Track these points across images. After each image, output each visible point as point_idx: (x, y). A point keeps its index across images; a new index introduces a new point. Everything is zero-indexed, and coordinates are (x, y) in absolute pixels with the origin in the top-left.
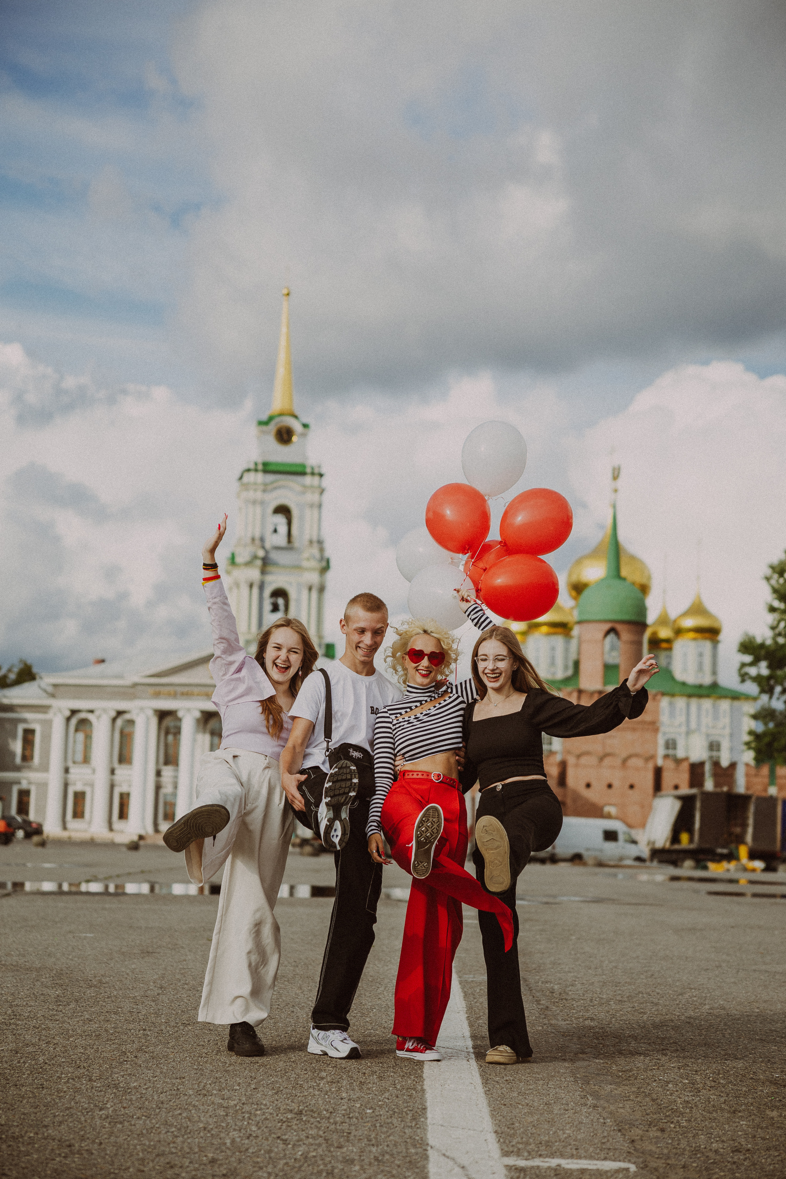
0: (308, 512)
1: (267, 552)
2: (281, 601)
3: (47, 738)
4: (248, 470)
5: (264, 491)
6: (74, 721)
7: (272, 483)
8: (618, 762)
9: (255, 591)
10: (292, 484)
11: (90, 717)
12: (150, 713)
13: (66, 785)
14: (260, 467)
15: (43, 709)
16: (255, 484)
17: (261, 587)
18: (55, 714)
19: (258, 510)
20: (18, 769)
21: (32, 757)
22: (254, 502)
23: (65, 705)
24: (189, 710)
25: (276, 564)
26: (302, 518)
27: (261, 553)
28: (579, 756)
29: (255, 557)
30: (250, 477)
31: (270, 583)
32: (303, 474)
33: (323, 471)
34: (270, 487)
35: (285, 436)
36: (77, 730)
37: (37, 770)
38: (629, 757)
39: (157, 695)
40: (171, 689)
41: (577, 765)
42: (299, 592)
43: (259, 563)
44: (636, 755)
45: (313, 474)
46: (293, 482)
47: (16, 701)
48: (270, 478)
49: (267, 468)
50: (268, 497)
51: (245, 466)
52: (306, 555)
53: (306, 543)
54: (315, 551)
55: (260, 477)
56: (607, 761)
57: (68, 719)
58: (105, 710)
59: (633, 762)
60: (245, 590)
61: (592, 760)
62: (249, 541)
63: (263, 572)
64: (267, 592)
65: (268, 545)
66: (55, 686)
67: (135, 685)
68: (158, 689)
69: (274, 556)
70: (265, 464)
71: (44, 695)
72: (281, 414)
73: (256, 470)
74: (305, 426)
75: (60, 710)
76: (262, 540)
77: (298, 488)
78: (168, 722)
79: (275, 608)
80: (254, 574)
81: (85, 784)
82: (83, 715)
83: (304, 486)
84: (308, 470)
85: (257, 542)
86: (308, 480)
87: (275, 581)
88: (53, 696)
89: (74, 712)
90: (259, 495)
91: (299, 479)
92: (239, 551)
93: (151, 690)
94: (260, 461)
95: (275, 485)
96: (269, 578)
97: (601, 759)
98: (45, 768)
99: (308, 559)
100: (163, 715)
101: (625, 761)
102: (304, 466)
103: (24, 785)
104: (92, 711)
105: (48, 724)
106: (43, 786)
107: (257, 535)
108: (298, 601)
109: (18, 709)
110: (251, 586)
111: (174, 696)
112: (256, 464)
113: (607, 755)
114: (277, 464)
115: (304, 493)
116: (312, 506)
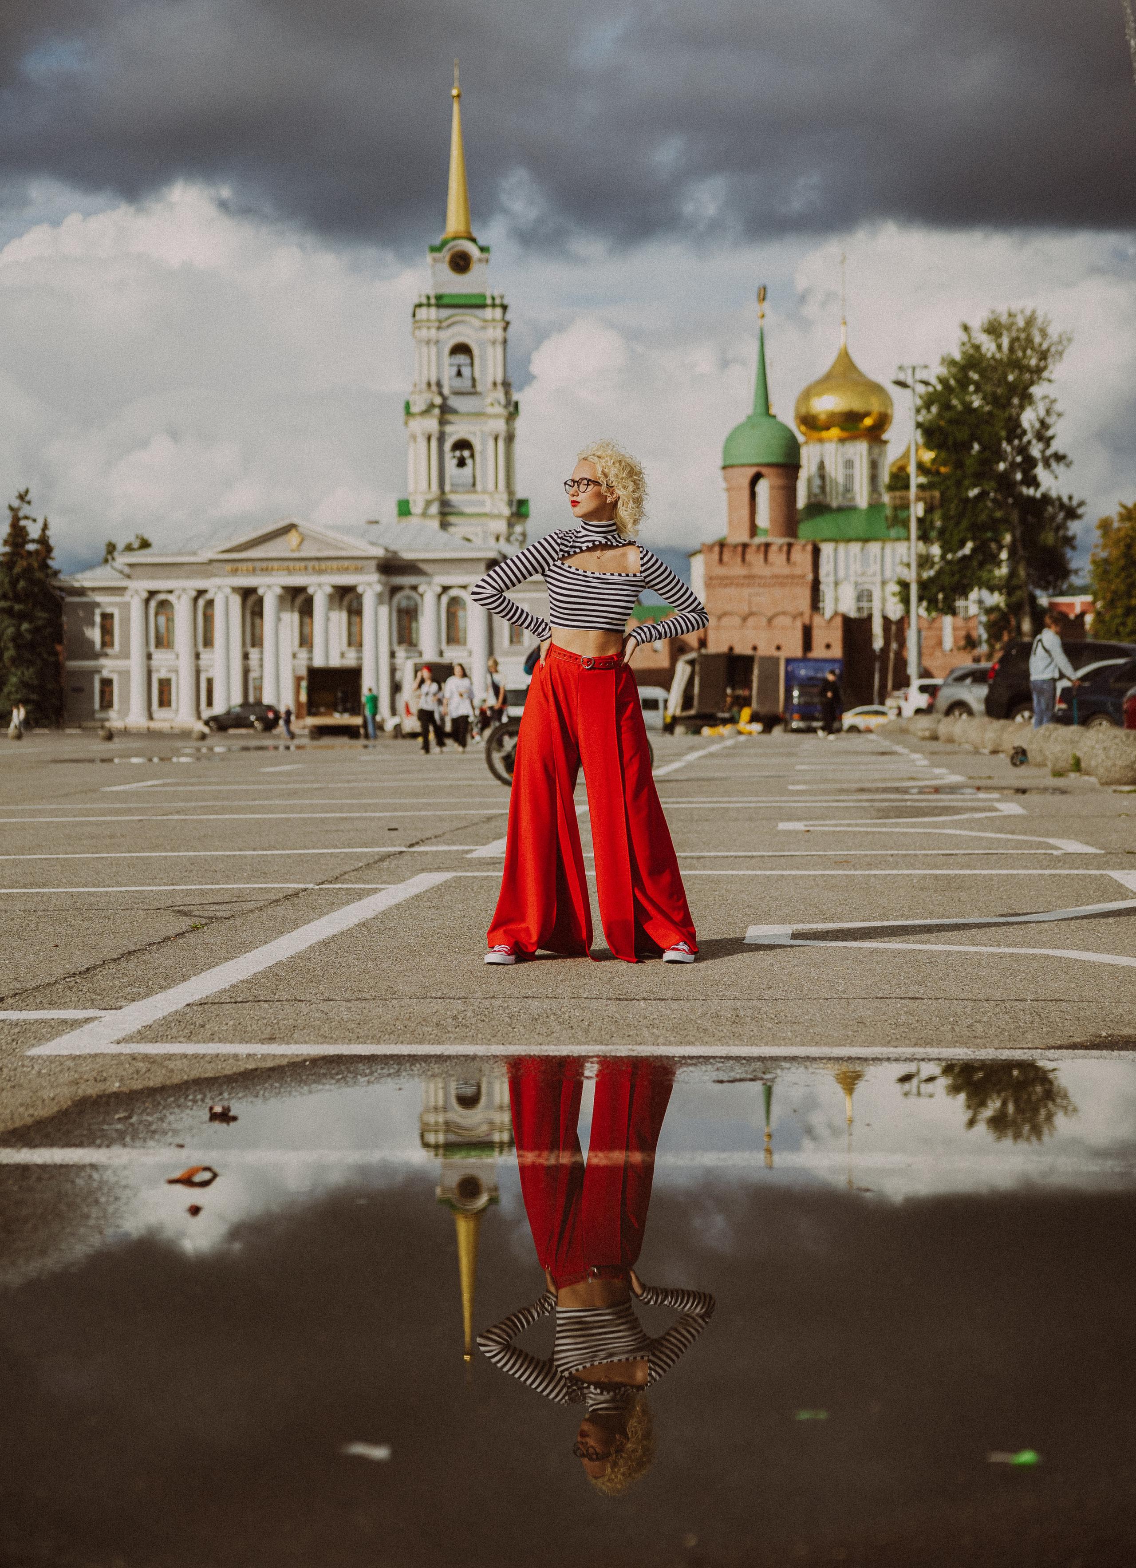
0: (490, 349)
1: (445, 399)
2: (466, 453)
3: (126, 622)
4: (420, 305)
5: (439, 328)
6: (153, 604)
7: (447, 319)
8: (764, 621)
9: (434, 443)
10: (467, 318)
11: (171, 598)
12: (228, 591)
13: (149, 673)
14: (433, 301)
15: (119, 590)
16: (428, 320)
17: (441, 439)
18: (132, 596)
19: (433, 349)
20: (96, 656)
21: (112, 645)
22: (428, 342)
23: (141, 585)
24: (269, 587)
25: (455, 412)
26: (483, 357)
27: (438, 401)
28: (720, 618)
29: (432, 406)
30: (423, 313)
31: (451, 434)
32: (483, 306)
33: (505, 302)
34: (444, 324)
35: (462, 263)
36: (157, 614)
37: (117, 657)
38: (776, 615)
39: (235, 572)
40: (250, 565)
42: (484, 443)
43: (437, 411)
44: (784, 613)
45: (494, 306)
46: (472, 318)
47: (87, 584)
48: (445, 313)
49: (440, 302)
50: (443, 335)
51: (417, 301)
52: (489, 400)
53: (490, 385)
54: (500, 394)
55: (433, 313)
56: (751, 621)
57: (147, 601)
58: (184, 590)
59: (780, 621)
60: (423, 443)
61: (737, 621)
62: (424, 386)
63: (442, 422)
64: (448, 445)
65: (446, 391)
66: (131, 565)
67: (211, 561)
68: (235, 565)
69: (454, 402)
70: (439, 297)
71: (120, 576)
72: (455, 238)
73: (429, 305)
74: (483, 249)
75: (137, 592)
76: (439, 385)
77: (477, 323)
79: (461, 463)
80: (431, 424)
81: (170, 671)
82: (162, 597)
83: (485, 321)
84: (489, 301)
85: (434, 388)
86: (488, 313)
87: (457, 430)
88: (129, 577)
89: (152, 594)
90: (433, 334)
91: (478, 312)
92: (412, 398)
93: (228, 567)
94: (432, 294)
95: (453, 319)
96: (448, 429)
97: (744, 619)
98: (125, 654)
99: (491, 405)
101: (770, 621)
102: (483, 297)
103: (105, 674)
104: (171, 592)
105: (126, 607)
106: (125, 674)
107: (433, 381)
108: (483, 452)
109: (90, 593)
110: (429, 439)
111: (253, 572)
112: (428, 298)
113: (751, 614)
114: (452, 296)
115: (484, 328)
116: (494, 343)
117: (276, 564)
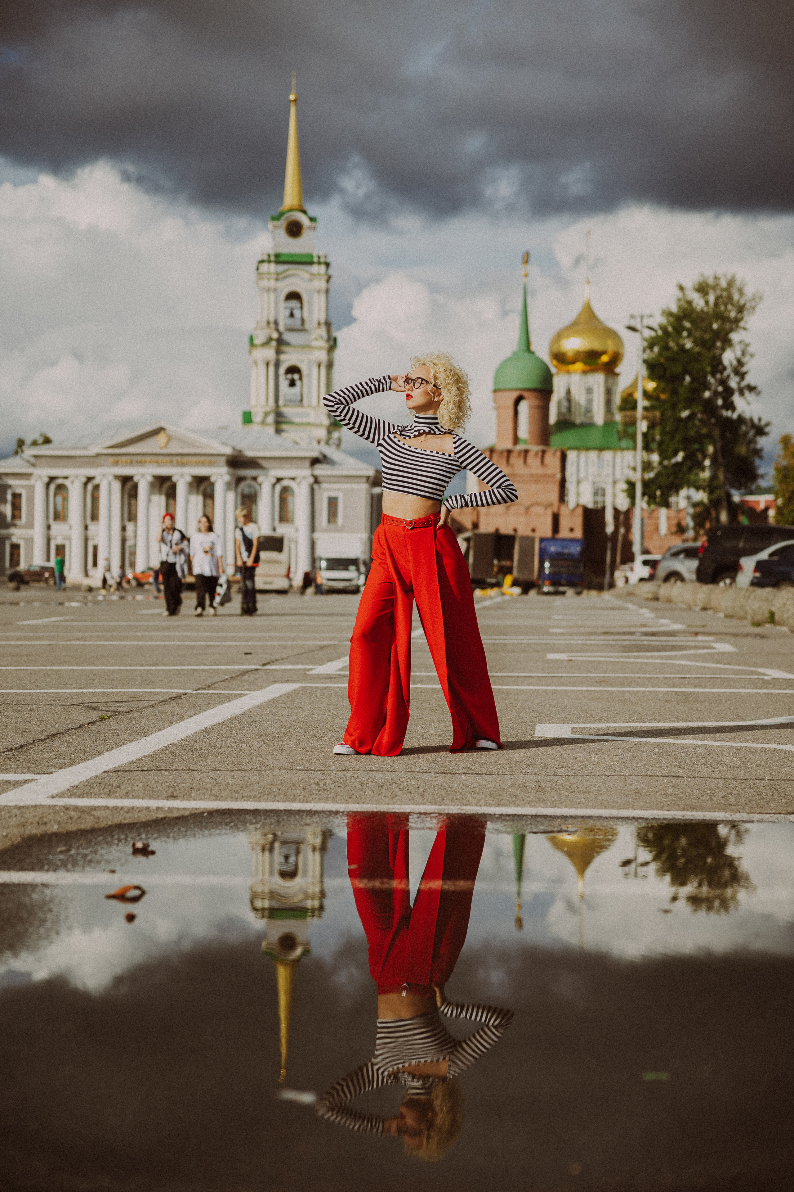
0: (316, 297)
1: (280, 334)
2: (296, 376)
3: (31, 500)
4: (262, 262)
5: (277, 279)
6: (52, 487)
7: (284, 272)
8: (522, 510)
9: (272, 368)
10: (299, 272)
11: (67, 483)
12: (111, 478)
13: (49, 540)
14: (272, 258)
15: (28, 476)
16: (269, 273)
17: (277, 364)
18: (36, 480)
19: (272, 296)
20: (7, 526)
21: (20, 517)
22: (268, 290)
23: (44, 472)
24: (143, 475)
25: (287, 344)
26: (310, 302)
27: (275, 335)
29: (270, 339)
30: (265, 267)
31: (286, 361)
32: (311, 263)
33: (328, 260)
34: (281, 276)
35: (295, 230)
36: (55, 495)
37: (24, 527)
38: (532, 505)
39: (116, 464)
40: (128, 458)
41: (487, 514)
42: (310, 370)
43: (274, 344)
44: (538, 504)
45: (319, 263)
46: (302, 272)
48: (282, 268)
49: (279, 259)
50: (280, 285)
51: (260, 258)
52: (315, 335)
53: (315, 324)
54: (323, 332)
55: (273, 267)
56: (513, 509)
57: (48, 485)
58: (77, 477)
59: (535, 510)
60: (263, 368)
62: (265, 324)
63: (278, 352)
64: (282, 370)
65: (281, 328)
66: (36, 457)
67: (98, 455)
68: (116, 458)
69: (288, 337)
70: (277, 256)
71: (27, 464)
72: (291, 210)
73: (269, 261)
74: (312, 219)
75: (40, 477)
76: (276, 323)
77: (306, 276)
78: (129, 485)
79: (292, 384)
80: (270, 353)
81: (64, 539)
82: (60, 481)
83: (312, 274)
84: (315, 260)
85: (272, 326)
86: (315, 269)
87: (289, 359)
88: (34, 465)
89: (52, 479)
90: (272, 283)
91: (307, 268)
92: (255, 333)
93: (111, 459)
94: (272, 252)
95: (288, 273)
96: (283, 357)
98: (30, 525)
99: (316, 339)
100: (126, 480)
101: (527, 509)
102: (311, 256)
103: (14, 540)
104: (66, 478)
105: (31, 489)
106: (30, 541)
107: (272, 320)
108: (309, 376)
109: (3, 477)
110: (268, 364)
111: (131, 463)
112: (269, 256)
114: (288, 255)
115: (311, 280)
116: (319, 291)
117: (148, 458)
